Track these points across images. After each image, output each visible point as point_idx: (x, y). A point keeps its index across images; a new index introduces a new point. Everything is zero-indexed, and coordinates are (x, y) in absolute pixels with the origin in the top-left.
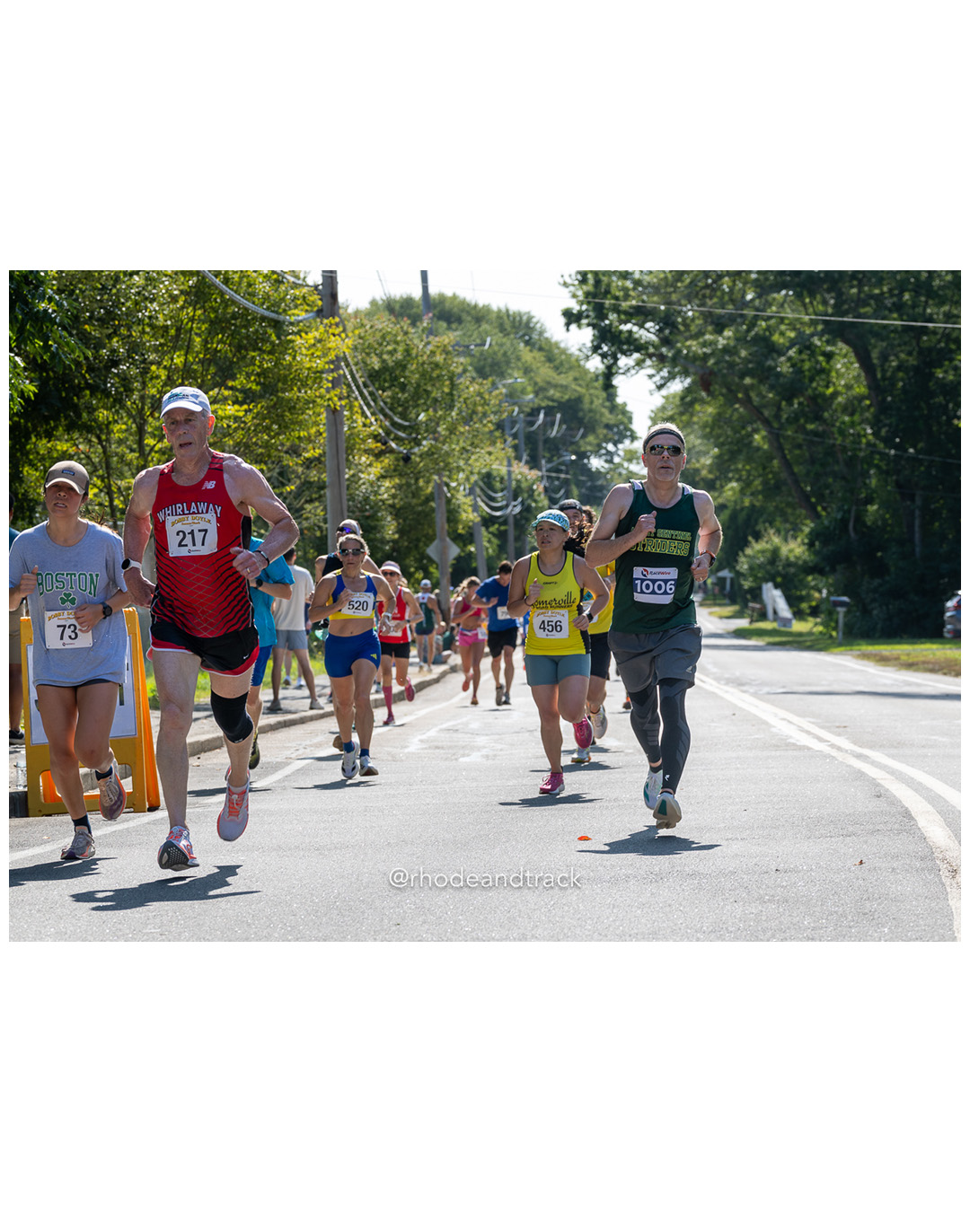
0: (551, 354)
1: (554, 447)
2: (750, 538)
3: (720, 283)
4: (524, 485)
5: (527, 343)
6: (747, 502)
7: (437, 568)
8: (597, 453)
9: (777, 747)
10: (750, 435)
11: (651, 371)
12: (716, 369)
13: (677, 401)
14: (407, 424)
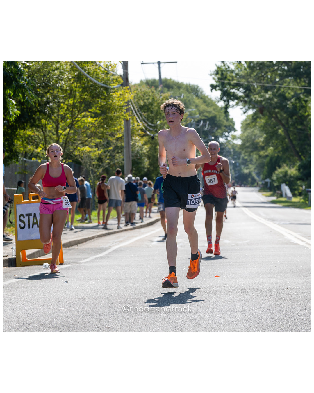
0: (206, 100)
1: (206, 134)
2: (277, 168)
3: (267, 75)
5: (197, 96)
6: (276, 155)
8: (222, 137)
9: (286, 244)
10: (277, 130)
11: (241, 107)
12: (265, 106)
13: (251, 117)
14: (153, 125)
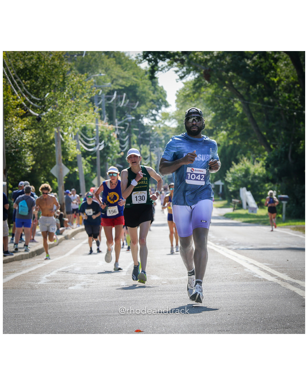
1: (122, 112)
2: (233, 163)
4: (106, 134)
6: (231, 143)
7: (57, 181)
8: (146, 115)
9: (247, 279)
10: (232, 104)
11: (177, 69)
12: (212, 67)
13: (191, 85)
14: (38, 99)
